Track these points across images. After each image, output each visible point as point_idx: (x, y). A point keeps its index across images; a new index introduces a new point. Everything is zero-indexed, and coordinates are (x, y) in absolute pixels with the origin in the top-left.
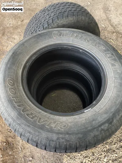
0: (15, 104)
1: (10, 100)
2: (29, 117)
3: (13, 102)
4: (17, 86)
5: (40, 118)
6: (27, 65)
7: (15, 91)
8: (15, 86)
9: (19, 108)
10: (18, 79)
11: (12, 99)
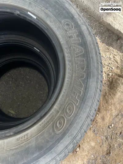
0: (83, 91)
1: (82, 101)
2: (84, 64)
3: (82, 95)
4: (58, 112)
5: (76, 54)
6: (12, 134)
7: (67, 106)
8: (61, 113)
9: (84, 83)
10: (46, 121)
11: (80, 100)
